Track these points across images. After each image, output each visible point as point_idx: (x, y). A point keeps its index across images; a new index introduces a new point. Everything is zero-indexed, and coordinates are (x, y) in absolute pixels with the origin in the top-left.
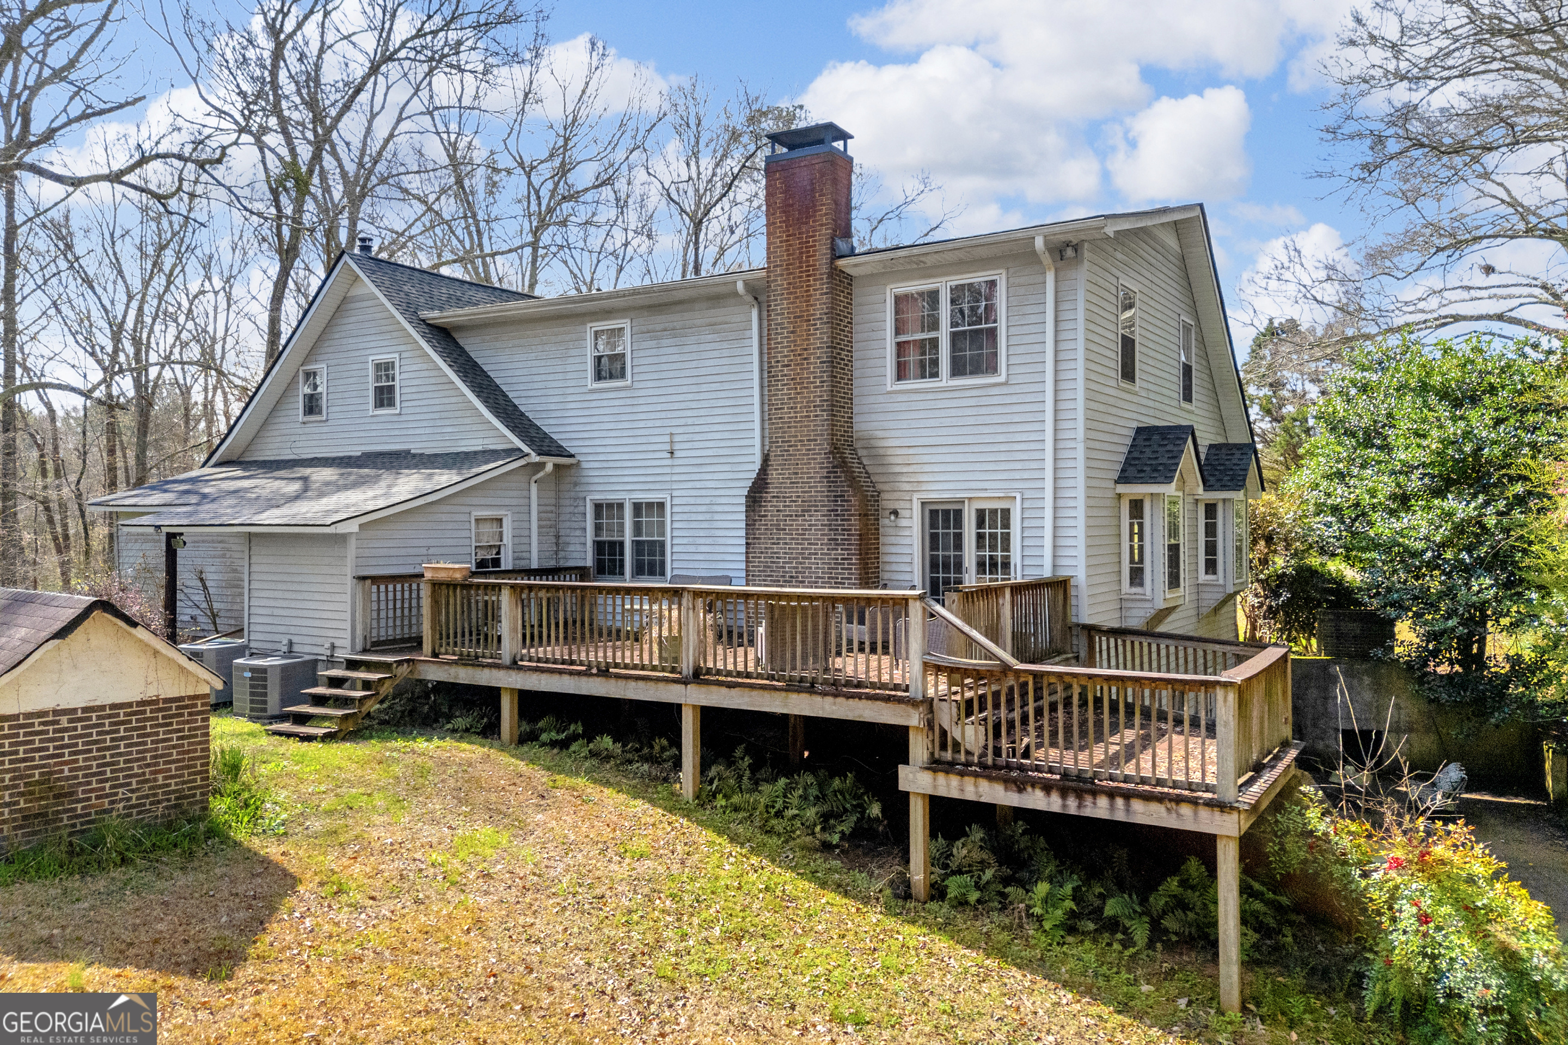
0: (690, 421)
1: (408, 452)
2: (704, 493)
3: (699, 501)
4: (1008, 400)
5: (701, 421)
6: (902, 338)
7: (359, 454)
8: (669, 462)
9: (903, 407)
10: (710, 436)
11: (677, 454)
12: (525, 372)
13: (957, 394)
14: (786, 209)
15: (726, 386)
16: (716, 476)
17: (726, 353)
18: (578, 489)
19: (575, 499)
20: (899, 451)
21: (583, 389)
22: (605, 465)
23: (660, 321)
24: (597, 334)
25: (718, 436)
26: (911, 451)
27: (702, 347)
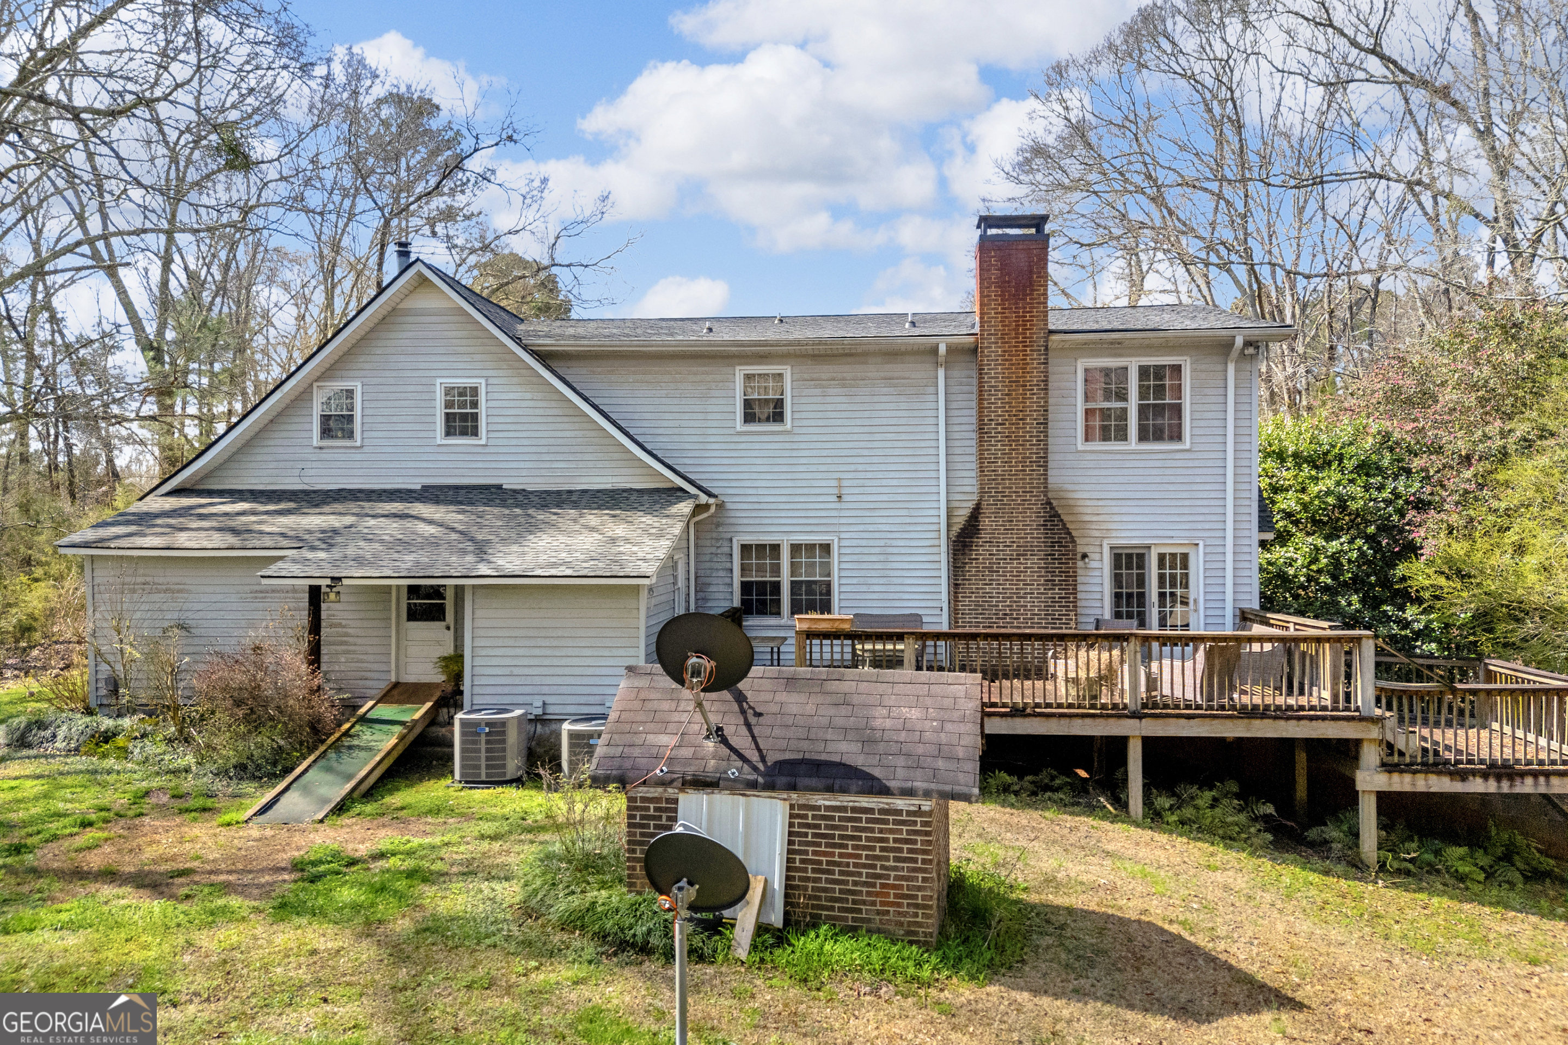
0: (860, 467)
1: (499, 487)
2: (877, 535)
3: (872, 543)
4: (1190, 464)
5: (875, 468)
6: (1091, 405)
7: (419, 487)
8: (838, 505)
9: (1091, 465)
10: (884, 482)
11: (845, 498)
12: (651, 408)
13: (1144, 457)
14: (1002, 285)
15: (903, 437)
16: (890, 520)
17: (904, 406)
18: (721, 529)
19: (718, 540)
20: (1088, 503)
21: (732, 431)
22: (757, 506)
23: (826, 371)
24: (748, 377)
25: (895, 482)
26: (1101, 503)
27: (876, 399)
